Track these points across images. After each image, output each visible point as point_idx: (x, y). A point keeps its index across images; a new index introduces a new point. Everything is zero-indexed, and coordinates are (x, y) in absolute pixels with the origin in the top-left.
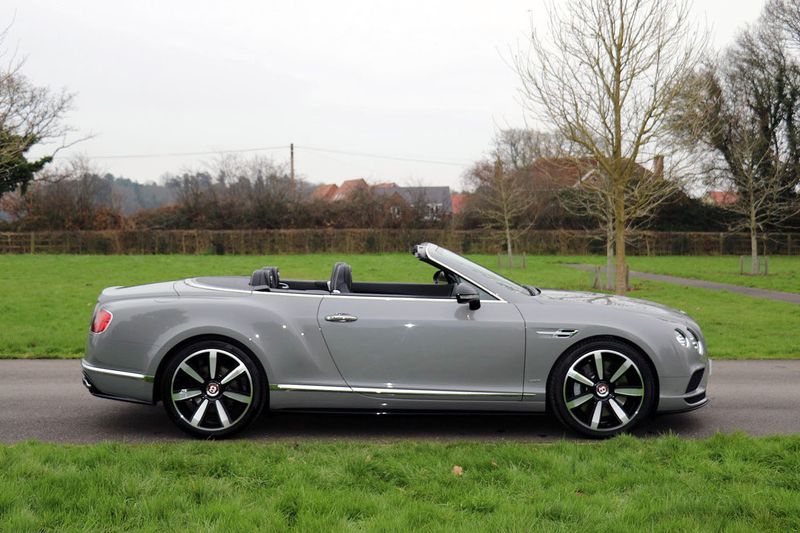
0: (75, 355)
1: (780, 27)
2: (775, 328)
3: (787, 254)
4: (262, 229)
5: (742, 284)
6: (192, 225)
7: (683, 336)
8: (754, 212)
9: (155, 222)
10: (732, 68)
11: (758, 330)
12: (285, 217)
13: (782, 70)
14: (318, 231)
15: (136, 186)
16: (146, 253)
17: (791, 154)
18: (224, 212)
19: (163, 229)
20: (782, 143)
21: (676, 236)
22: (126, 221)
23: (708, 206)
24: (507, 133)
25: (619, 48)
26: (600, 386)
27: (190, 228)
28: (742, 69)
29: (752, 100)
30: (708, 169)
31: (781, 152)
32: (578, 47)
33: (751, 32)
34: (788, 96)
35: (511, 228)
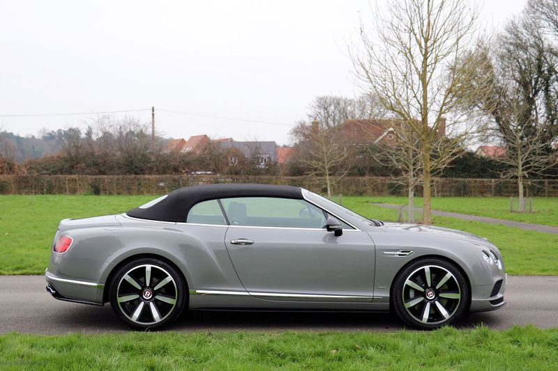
0: (15, 272)
1: (539, 18)
2: (544, 253)
3: (544, 196)
4: (130, 174)
5: (512, 219)
6: (73, 171)
7: (488, 255)
8: (521, 163)
9: (43, 168)
10: (501, 50)
11: (530, 254)
12: (149, 165)
13: (541, 51)
14: (175, 176)
15: (18, 138)
16: (36, 193)
17: (548, 118)
18: (100, 161)
19: (50, 174)
20: (540, 109)
21: (457, 181)
22: (19, 167)
23: (482, 158)
24: (321, 99)
25: (426, 40)
26: (429, 292)
27: (71, 174)
28: (509, 51)
29: (517, 75)
30: (483, 129)
31: (539, 116)
32: (395, 39)
33: (516, 21)
34: (546, 72)
35: (330, 175)
